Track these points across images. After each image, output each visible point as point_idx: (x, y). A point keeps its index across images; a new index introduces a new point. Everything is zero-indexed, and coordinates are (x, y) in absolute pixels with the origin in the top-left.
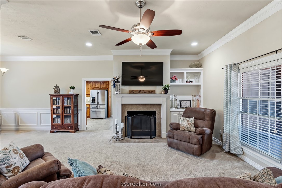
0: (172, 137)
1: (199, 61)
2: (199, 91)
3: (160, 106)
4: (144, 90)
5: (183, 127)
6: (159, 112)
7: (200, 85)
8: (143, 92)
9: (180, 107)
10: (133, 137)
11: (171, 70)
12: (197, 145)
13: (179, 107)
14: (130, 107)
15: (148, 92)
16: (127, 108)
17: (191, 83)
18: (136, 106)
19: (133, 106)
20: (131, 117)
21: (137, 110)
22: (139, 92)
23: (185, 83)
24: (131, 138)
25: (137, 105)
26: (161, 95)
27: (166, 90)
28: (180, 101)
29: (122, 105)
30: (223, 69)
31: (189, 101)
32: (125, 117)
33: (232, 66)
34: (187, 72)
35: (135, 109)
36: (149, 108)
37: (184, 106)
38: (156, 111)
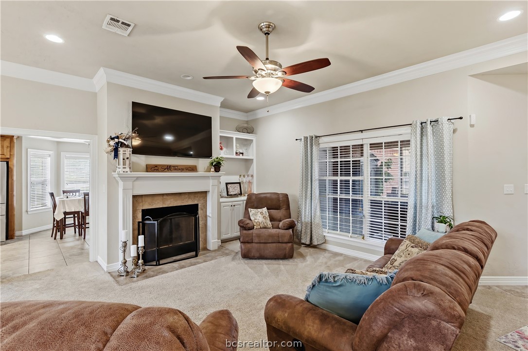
0: (250, 241)
1: (247, 122)
2: (248, 169)
3: (204, 195)
4: (177, 166)
5: (258, 224)
6: (204, 206)
7: (252, 160)
8: (176, 169)
9: (228, 195)
10: (161, 262)
11: (221, 132)
12: (289, 243)
13: (225, 194)
14: (149, 200)
15: (185, 170)
16: (141, 204)
17: (241, 156)
18: (160, 198)
19: (156, 198)
20: (157, 221)
21: (164, 206)
22: (168, 168)
23: (235, 156)
24: (159, 265)
25: (163, 195)
26: (209, 175)
27: (217, 166)
28: (227, 184)
29: (134, 197)
30: (296, 140)
31: (239, 185)
32: (139, 222)
33: (314, 138)
34: (236, 138)
35: (158, 204)
36: (186, 200)
37: (232, 193)
38: (198, 204)
